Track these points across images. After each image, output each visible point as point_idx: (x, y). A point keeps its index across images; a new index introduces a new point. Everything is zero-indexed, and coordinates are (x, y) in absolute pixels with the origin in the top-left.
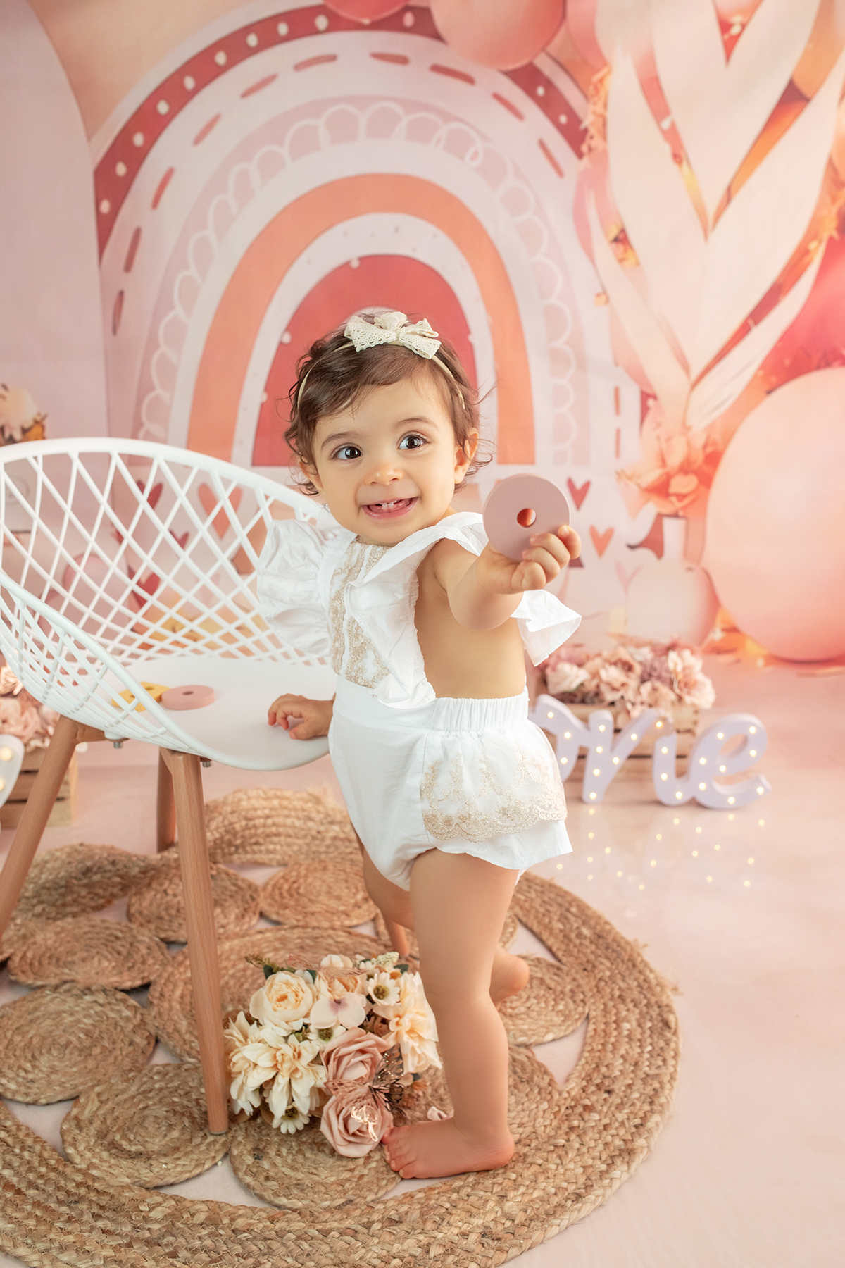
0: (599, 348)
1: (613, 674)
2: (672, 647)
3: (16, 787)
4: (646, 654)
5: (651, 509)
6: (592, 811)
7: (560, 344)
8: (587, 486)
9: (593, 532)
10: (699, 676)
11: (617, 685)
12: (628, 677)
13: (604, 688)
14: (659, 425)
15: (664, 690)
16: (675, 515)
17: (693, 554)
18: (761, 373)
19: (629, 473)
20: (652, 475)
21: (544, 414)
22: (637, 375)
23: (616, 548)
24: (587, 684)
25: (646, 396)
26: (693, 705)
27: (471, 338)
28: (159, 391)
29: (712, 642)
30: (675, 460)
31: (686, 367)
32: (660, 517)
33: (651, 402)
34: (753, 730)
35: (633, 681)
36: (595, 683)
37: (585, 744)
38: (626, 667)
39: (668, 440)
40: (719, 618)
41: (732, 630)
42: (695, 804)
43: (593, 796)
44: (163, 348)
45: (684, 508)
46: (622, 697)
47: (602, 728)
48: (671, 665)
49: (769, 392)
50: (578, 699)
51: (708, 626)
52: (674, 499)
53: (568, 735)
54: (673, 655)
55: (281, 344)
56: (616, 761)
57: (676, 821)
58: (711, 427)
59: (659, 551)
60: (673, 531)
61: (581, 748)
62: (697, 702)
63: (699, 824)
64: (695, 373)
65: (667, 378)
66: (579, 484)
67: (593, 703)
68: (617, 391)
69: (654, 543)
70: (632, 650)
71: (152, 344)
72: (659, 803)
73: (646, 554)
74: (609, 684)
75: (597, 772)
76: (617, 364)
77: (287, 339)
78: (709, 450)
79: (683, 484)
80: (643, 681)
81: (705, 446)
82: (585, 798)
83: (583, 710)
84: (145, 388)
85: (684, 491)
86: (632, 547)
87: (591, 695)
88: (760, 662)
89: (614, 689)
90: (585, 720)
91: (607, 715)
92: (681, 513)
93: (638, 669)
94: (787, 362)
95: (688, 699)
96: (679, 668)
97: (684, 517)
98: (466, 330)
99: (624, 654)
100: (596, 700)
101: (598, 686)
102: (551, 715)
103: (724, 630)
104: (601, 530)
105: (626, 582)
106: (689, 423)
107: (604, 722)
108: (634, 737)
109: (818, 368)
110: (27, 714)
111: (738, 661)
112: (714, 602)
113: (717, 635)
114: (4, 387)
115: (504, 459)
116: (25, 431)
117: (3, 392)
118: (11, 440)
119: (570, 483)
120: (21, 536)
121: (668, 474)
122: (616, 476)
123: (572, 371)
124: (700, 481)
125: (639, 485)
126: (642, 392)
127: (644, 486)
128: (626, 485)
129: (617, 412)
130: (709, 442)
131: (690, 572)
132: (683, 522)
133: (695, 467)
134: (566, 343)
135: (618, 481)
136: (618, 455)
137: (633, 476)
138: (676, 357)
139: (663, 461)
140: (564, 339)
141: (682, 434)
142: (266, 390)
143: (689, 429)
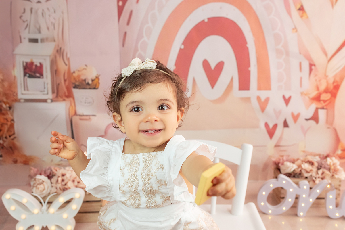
0: (294, 48)
1: (306, 166)
2: (327, 156)
3: (82, 207)
4: (318, 159)
5: (314, 106)
6: (301, 220)
7: (279, 47)
8: (290, 98)
9: (293, 114)
10: (339, 167)
11: (308, 170)
12: (313, 167)
13: (303, 172)
14: (316, 75)
15: (327, 172)
16: (323, 108)
17: (330, 122)
19: (305, 93)
20: (314, 94)
21: (274, 72)
22: (308, 57)
23: (301, 120)
24: (296, 170)
25: (311, 65)
26: (338, 178)
29: (338, 154)
30: (322, 88)
31: (326, 54)
32: (317, 109)
33: (313, 67)
35: (315, 170)
36: (299, 169)
37: (298, 194)
38: (311, 164)
39: (320, 81)
40: (340, 146)
41: (344, 150)
42: (344, 218)
43: (302, 214)
44: (140, 51)
45: (326, 105)
46: (311, 175)
47: (305, 187)
48: (328, 163)
50: (292, 175)
51: (336, 149)
52: (322, 102)
53: (291, 190)
54: (328, 159)
55: (180, 49)
56: (311, 200)
57: (336, 225)
58: (336, 76)
59: (317, 121)
60: (322, 114)
61: (297, 195)
62: (340, 177)
64: (329, 56)
65: (319, 59)
66: (287, 97)
67: (298, 177)
69: (315, 118)
70: (313, 157)
71: (136, 51)
72: (329, 217)
73: (312, 122)
74: (305, 170)
75: (303, 205)
76: (300, 53)
77: (183, 47)
78: (335, 84)
79: (325, 97)
80: (318, 169)
81: (333, 83)
82: (298, 215)
83: (296, 180)
85: (326, 99)
86: (307, 120)
87: (298, 174)
89: (307, 172)
90: (297, 184)
91: (306, 182)
92: (325, 107)
93: (316, 164)
95: (336, 176)
96: (332, 164)
97: (326, 109)
98: (246, 42)
99: (310, 158)
100: (300, 176)
101: (301, 171)
102: (284, 182)
103: (342, 150)
104: (296, 114)
105: (305, 132)
106: (327, 74)
107: (306, 185)
108: (318, 191)
112: (338, 140)
113: (339, 152)
114: (86, 66)
115: (260, 88)
116: (92, 81)
117: (85, 67)
118: (88, 84)
119: (284, 97)
120: (91, 117)
121: (320, 93)
122: (300, 94)
123: (284, 56)
124: (332, 96)
125: (309, 97)
126: (310, 63)
127: (311, 97)
128: (304, 97)
129: (301, 71)
130: (335, 81)
131: (328, 129)
132: (326, 111)
133: (330, 90)
134: (282, 47)
135: (301, 96)
136: (301, 86)
137: (307, 94)
138: (322, 51)
139: (318, 88)
140: (281, 45)
141: (325, 78)
142: (175, 65)
143: (327, 77)
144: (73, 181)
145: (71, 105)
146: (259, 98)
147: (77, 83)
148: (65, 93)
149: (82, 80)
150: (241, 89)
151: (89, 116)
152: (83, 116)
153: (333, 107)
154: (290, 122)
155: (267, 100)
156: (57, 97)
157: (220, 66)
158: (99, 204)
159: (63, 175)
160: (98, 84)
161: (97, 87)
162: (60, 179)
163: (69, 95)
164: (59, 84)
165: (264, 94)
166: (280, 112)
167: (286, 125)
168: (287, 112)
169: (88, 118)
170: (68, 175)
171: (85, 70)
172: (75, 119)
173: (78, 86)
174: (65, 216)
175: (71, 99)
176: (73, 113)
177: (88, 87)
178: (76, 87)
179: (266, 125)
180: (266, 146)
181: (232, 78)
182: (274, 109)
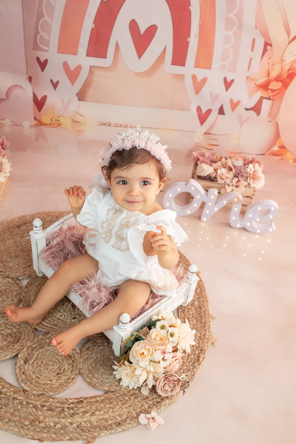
0: (249, 20)
2: (251, 162)
4: (239, 163)
5: (258, 95)
6: (203, 224)
7: (231, 15)
8: (232, 81)
9: (231, 101)
10: (260, 174)
11: (224, 177)
12: (229, 174)
13: (218, 177)
14: (270, 58)
15: (243, 181)
16: (269, 99)
17: (273, 115)
19: (252, 78)
20: (262, 80)
22: (265, 34)
23: (240, 109)
24: (212, 174)
25: (267, 44)
26: (254, 188)
27: (190, 8)
28: (46, 18)
29: (273, 150)
30: (274, 75)
31: (288, 33)
32: (262, 98)
33: (269, 47)
34: (273, 208)
35: (231, 175)
36: (215, 174)
37: (205, 201)
38: (230, 169)
39: (273, 65)
40: (278, 142)
41: (283, 147)
42: (244, 229)
43: (205, 219)
45: (273, 96)
46: (225, 182)
47: (212, 197)
48: (248, 170)
51: (273, 144)
52: (270, 91)
53: (198, 197)
54: (251, 166)
56: (216, 209)
57: (235, 234)
59: (258, 113)
60: (266, 104)
62: (256, 186)
66: (229, 80)
68: (254, 40)
69: (257, 109)
70: (234, 161)
72: (229, 225)
73: (253, 113)
74: (220, 176)
75: (208, 212)
76: (256, 28)
78: (290, 72)
80: (235, 176)
81: (289, 70)
82: (201, 219)
84: (40, 16)
85: (275, 88)
86: (247, 109)
87: (213, 178)
88: (291, 161)
89: (222, 178)
92: (271, 98)
93: (234, 171)
95: (252, 185)
96: (252, 172)
97: (272, 100)
99: (230, 163)
100: (214, 180)
101: (216, 176)
102: (193, 188)
103: (279, 147)
104: (235, 101)
105: (242, 122)
106: (284, 59)
108: (225, 202)
111: (282, 159)
112: (277, 135)
113: (276, 148)
115: (197, 65)
119: (225, 79)
121: (269, 80)
122: (246, 78)
123: (235, 29)
124: (283, 85)
125: (255, 84)
126: (265, 42)
127: (258, 84)
128: (250, 83)
129: (252, 50)
130: (292, 68)
131: (270, 122)
132: (271, 101)
133: (282, 79)
134: (234, 15)
135: (247, 81)
136: (249, 69)
137: (253, 79)
138: (285, 28)
139: (269, 74)
140: (234, 13)
141: (280, 63)
142: (94, 22)
143: (283, 61)
146: (194, 77)
150: (174, 63)
153: (281, 98)
154: (227, 109)
155: (205, 80)
157: (152, 30)
165: (201, 73)
167: (221, 111)
168: (225, 97)
179: (199, 109)
180: (194, 132)
181: (165, 49)
182: (210, 93)
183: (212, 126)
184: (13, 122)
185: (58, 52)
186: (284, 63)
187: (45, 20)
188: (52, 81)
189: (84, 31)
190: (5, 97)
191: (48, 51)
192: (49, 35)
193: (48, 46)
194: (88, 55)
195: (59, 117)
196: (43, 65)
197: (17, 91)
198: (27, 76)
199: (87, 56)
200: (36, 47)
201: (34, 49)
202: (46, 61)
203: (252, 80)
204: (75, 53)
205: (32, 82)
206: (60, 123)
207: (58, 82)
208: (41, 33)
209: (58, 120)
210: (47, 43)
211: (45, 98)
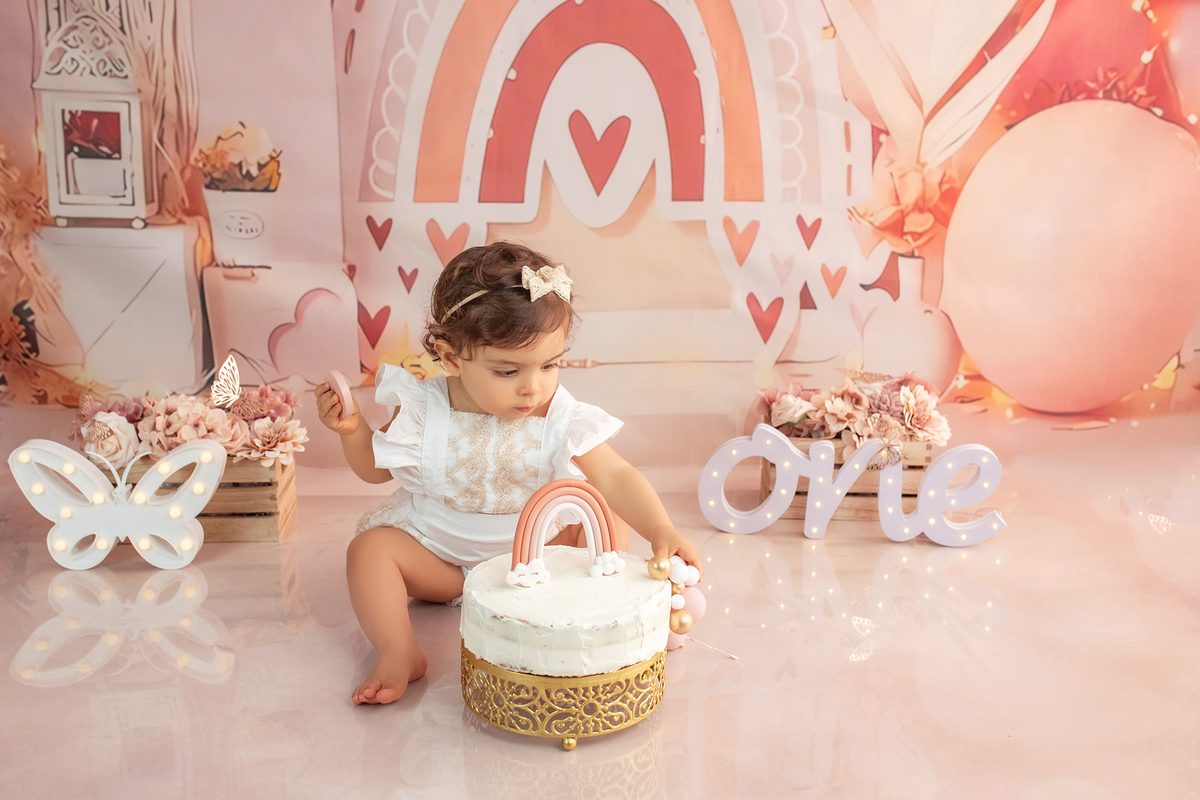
0: (827, 83)
1: (842, 407)
2: (904, 382)
4: (877, 388)
5: (885, 248)
6: (813, 547)
7: (786, 78)
8: (818, 223)
9: (824, 270)
10: (935, 414)
11: (842, 416)
12: (855, 409)
13: (828, 419)
14: (892, 161)
15: (894, 422)
16: (912, 255)
17: (931, 295)
18: (999, 107)
19: (860, 211)
20: (886, 213)
21: (772, 151)
22: (868, 110)
23: (850, 287)
24: (810, 416)
25: (877, 132)
26: (926, 441)
27: (696, 72)
28: (389, 128)
29: (956, 387)
30: (909, 197)
31: (919, 103)
32: (894, 257)
33: (883, 138)
34: (985, 459)
35: (860, 413)
36: (819, 415)
37: (806, 473)
38: (854, 400)
39: (902, 177)
40: (962, 365)
41: (977, 377)
43: (815, 530)
44: (393, 86)
45: (918, 247)
46: (848, 428)
47: (823, 457)
48: (903, 400)
49: (1009, 128)
50: (803, 432)
51: (951, 372)
52: (909, 238)
53: (786, 465)
54: (905, 390)
55: (507, 79)
56: (839, 492)
58: (947, 164)
59: (895, 294)
60: (908, 270)
62: (930, 438)
63: (931, 562)
64: (928, 109)
65: (900, 115)
66: (809, 222)
67: (819, 437)
68: (847, 125)
69: (888, 282)
70: (862, 384)
71: (382, 82)
73: (880, 295)
74: (833, 414)
76: (846, 99)
77: (513, 75)
78: (945, 187)
79: (917, 222)
80: (871, 413)
81: (941, 184)
82: (806, 532)
83: (806, 443)
84: (375, 124)
85: (920, 230)
86: (865, 287)
87: (816, 427)
88: (1009, 413)
89: (840, 421)
91: (830, 445)
92: (917, 253)
93: (866, 402)
94: (1027, 96)
95: (920, 435)
96: (912, 403)
97: (919, 257)
98: (691, 65)
99: (853, 387)
100: (822, 434)
101: (823, 418)
102: (769, 443)
103: (966, 377)
104: (833, 270)
105: (861, 323)
106: (923, 160)
107: (826, 451)
108: (857, 467)
109: (1061, 102)
110: (237, 426)
111: (985, 411)
112: (956, 348)
113: (961, 383)
114: (242, 124)
115: (731, 196)
116: (261, 167)
117: (241, 129)
118: (248, 176)
119: (800, 220)
120: (256, 271)
121: (902, 211)
122: (849, 214)
123: (800, 106)
124: (936, 220)
125: (872, 223)
126: (873, 127)
127: (877, 224)
128: (858, 222)
129: (848, 148)
130: (946, 179)
131: (929, 314)
132: (919, 262)
133: (931, 205)
134: (793, 77)
135: (850, 219)
136: (849, 192)
137: (865, 214)
138: (908, 91)
139: (897, 198)
140: (791, 73)
141: (917, 171)
142: (492, 126)
143: (924, 165)
144: (196, 426)
145: (200, 235)
146: (728, 223)
147: (217, 175)
148: (183, 201)
149: (232, 164)
150: (677, 196)
151: (253, 267)
152: (235, 266)
153: (941, 251)
154: (819, 292)
155: (754, 227)
156: (159, 213)
157: (620, 129)
158: (268, 491)
159: (169, 412)
160: (276, 177)
161: (272, 187)
162: (161, 421)
163: (195, 209)
164: (165, 176)
165: (743, 213)
166: (790, 263)
167: (806, 301)
168: (809, 263)
169: (248, 272)
170: (181, 412)
171: (239, 135)
172: (213, 275)
173: (220, 180)
174: (175, 511)
175: (200, 219)
176: (207, 260)
177: (249, 185)
178: (213, 185)
179: (752, 300)
180: (752, 362)
181: (653, 165)
182: (772, 255)
183: (792, 342)
184: (308, 382)
185: (415, 201)
186: (926, 170)
187: (387, 133)
188: (400, 270)
189: (472, 145)
190: (293, 321)
191: (392, 200)
192: (396, 164)
193: (393, 189)
194: (483, 198)
195: (419, 357)
196: (380, 233)
197: (321, 303)
198: (345, 266)
199: (480, 201)
200: (366, 193)
201: (360, 200)
202: (389, 223)
203: (862, 217)
204: (453, 197)
205: (355, 279)
206: (424, 373)
207: (415, 272)
208: (378, 162)
209: (419, 366)
210: (391, 183)
211: (385, 312)
